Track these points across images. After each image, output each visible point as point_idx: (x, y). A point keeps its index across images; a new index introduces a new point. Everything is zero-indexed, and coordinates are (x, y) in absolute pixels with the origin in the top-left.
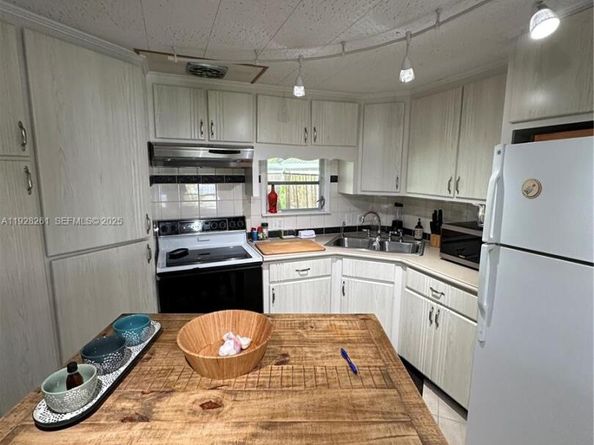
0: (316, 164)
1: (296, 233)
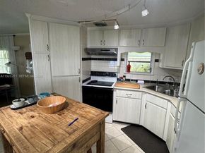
0: (149, 54)
1: (137, 81)
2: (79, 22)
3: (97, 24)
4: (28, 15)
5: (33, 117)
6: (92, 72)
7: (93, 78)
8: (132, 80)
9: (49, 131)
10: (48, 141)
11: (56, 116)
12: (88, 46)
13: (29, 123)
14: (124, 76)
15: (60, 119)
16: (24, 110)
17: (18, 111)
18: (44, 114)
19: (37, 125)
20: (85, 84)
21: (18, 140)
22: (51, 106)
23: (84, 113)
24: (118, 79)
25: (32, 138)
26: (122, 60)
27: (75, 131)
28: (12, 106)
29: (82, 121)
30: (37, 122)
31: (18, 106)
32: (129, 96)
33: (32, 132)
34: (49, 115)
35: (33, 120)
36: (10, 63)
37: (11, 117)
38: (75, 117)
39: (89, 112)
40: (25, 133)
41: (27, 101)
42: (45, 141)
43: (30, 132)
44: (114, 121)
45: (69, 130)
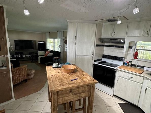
2: (96, 21)
3: (109, 21)
4: (68, 21)
5: (58, 72)
6: (103, 55)
7: (104, 60)
8: (138, 66)
9: (62, 80)
10: (59, 83)
11: (68, 75)
12: (102, 37)
13: (56, 74)
14: (131, 62)
15: (69, 76)
16: (57, 68)
17: (55, 69)
18: (64, 73)
19: (58, 76)
20: (96, 63)
21: (50, 79)
22: (68, 69)
23: (82, 77)
24: (124, 63)
25: (54, 80)
26: (130, 47)
27: (72, 83)
28: (53, 66)
29: (79, 81)
30: (59, 75)
31: (55, 67)
32: (130, 79)
33: (55, 78)
34: (65, 74)
35: (58, 73)
36: (60, 46)
37: (51, 70)
38: (77, 78)
39: (86, 78)
40: (53, 78)
41: (59, 65)
42: (58, 83)
43: (54, 78)
44: (114, 95)
45: (70, 82)
